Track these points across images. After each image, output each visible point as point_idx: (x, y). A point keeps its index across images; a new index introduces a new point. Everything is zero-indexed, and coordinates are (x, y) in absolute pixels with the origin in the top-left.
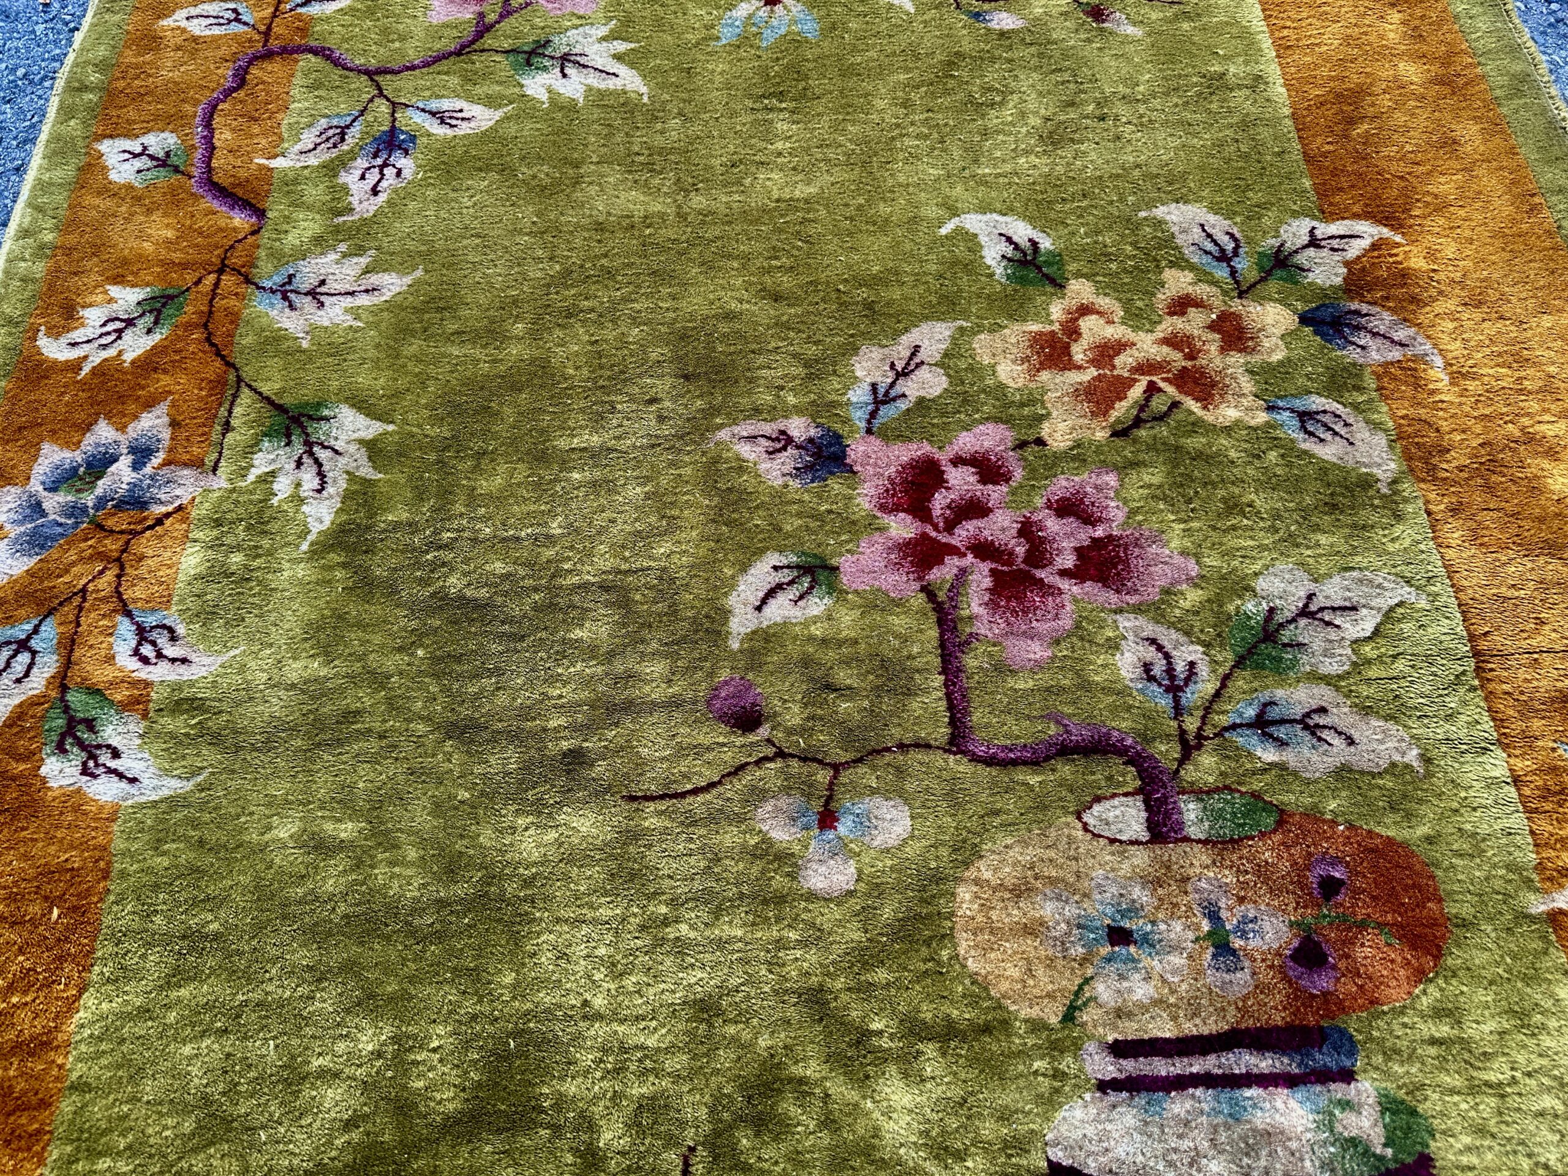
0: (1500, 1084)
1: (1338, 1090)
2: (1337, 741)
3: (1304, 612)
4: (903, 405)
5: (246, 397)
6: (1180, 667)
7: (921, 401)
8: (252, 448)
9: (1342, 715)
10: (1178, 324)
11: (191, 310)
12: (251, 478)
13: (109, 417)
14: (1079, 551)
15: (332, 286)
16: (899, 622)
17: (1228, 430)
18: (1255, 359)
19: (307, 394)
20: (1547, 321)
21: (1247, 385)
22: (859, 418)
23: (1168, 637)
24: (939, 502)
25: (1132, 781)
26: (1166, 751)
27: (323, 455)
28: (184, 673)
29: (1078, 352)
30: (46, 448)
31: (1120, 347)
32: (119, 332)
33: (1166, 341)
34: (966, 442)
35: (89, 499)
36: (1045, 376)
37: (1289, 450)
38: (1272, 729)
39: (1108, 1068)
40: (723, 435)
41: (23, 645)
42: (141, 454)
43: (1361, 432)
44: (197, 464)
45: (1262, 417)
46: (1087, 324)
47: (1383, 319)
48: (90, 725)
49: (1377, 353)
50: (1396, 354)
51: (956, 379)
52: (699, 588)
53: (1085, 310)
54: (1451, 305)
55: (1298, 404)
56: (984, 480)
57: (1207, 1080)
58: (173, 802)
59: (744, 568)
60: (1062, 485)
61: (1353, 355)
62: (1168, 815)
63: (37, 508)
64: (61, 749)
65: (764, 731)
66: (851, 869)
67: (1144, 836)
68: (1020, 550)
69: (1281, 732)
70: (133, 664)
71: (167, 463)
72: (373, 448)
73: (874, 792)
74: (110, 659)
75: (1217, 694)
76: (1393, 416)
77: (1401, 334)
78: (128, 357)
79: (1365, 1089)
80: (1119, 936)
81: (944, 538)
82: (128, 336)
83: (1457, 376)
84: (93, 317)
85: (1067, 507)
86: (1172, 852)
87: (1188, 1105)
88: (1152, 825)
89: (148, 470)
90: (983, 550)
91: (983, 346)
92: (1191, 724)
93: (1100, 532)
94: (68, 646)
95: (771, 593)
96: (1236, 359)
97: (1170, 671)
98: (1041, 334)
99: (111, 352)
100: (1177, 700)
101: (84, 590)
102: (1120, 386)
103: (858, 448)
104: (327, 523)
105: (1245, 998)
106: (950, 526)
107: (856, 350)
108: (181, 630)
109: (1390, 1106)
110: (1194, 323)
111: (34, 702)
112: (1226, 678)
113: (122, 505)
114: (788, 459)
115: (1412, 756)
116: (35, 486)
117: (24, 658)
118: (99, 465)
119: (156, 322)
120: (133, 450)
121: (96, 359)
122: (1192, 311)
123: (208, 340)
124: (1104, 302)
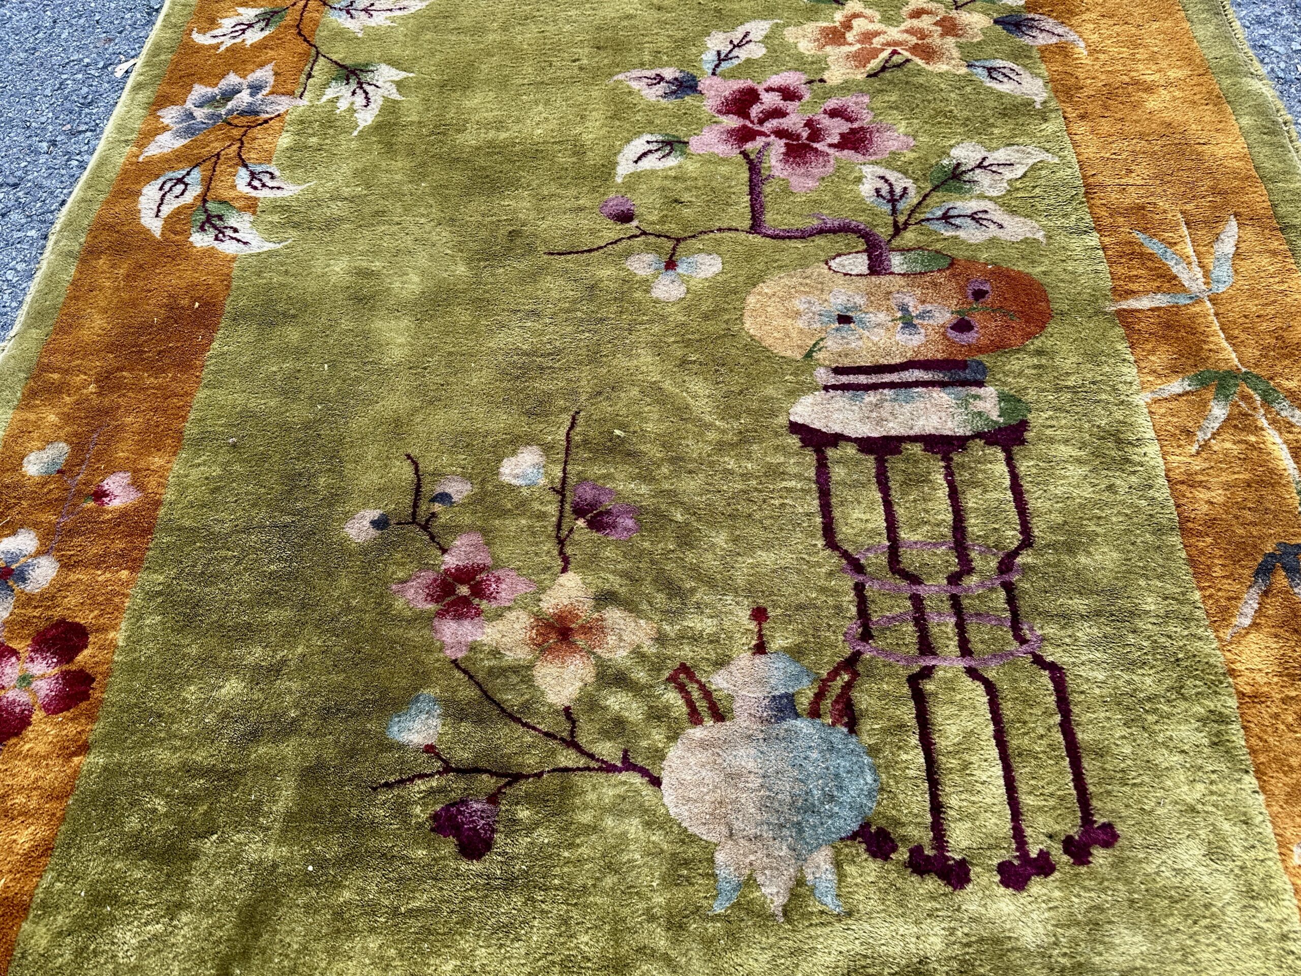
0: (1074, 387)
1: (974, 390)
2: (992, 226)
3: (980, 166)
4: (736, 62)
5: (321, 60)
6: (898, 191)
7: (748, 60)
8: (326, 85)
9: (998, 215)
10: (915, 23)
11: (290, 18)
12: (324, 99)
13: (236, 71)
14: (842, 135)
15: (377, 6)
16: (724, 169)
17: (940, 75)
18: (963, 40)
19: (361, 59)
20: (1155, 25)
21: (956, 53)
22: (708, 68)
23: (892, 176)
24: (755, 111)
25: (862, 246)
26: (883, 232)
27: (368, 88)
28: (279, 194)
29: (850, 36)
30: (197, 87)
31: (877, 34)
32: (244, 31)
33: (907, 31)
34: (776, 80)
35: (223, 111)
36: (828, 49)
37: (978, 88)
38: (953, 221)
39: (833, 380)
40: (620, 77)
41: (180, 181)
42: (255, 89)
43: (1026, 77)
44: (291, 94)
45: (963, 70)
46: (855, 23)
47: (1049, 23)
48: (220, 218)
49: (1042, 40)
50: (1055, 40)
51: (771, 50)
52: (599, 150)
53: (856, 16)
54: (1093, 16)
55: (988, 64)
56: (785, 99)
57: (892, 385)
58: (271, 254)
59: (628, 141)
60: (832, 103)
61: (1027, 40)
62: (882, 262)
63: (191, 116)
64: (202, 229)
65: (635, 223)
66: (683, 288)
67: (867, 272)
68: (805, 135)
69: (958, 221)
70: (249, 189)
71: (272, 93)
72: (400, 85)
73: (700, 251)
74: (234, 187)
75: (920, 203)
76: (1049, 70)
77: (1060, 30)
78: (248, 43)
79: (989, 391)
80: (844, 319)
81: (757, 127)
82: (249, 33)
83: (1093, 51)
84: (227, 24)
85: (834, 113)
86: (884, 280)
87: (878, 397)
88: (870, 267)
89: (260, 96)
90: (780, 133)
91: (790, 34)
92: (901, 219)
93: (856, 125)
94: (208, 183)
95: (644, 155)
96: (950, 41)
97: (892, 192)
98: (827, 28)
99: (238, 40)
100: (894, 207)
101: (218, 155)
102: (875, 53)
103: (705, 83)
104: (369, 122)
105: (919, 347)
106: (761, 122)
107: (709, 34)
108: (277, 173)
109: (1003, 397)
110: (925, 22)
111: (186, 207)
112: (926, 196)
113: (242, 113)
114: (661, 88)
115: (1040, 236)
116: (189, 105)
117: (181, 187)
118: (228, 95)
119: (267, 25)
120: (250, 87)
121: (228, 43)
122: (924, 17)
123: (299, 34)
124: (868, 12)
